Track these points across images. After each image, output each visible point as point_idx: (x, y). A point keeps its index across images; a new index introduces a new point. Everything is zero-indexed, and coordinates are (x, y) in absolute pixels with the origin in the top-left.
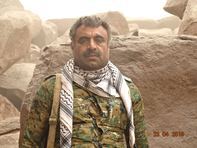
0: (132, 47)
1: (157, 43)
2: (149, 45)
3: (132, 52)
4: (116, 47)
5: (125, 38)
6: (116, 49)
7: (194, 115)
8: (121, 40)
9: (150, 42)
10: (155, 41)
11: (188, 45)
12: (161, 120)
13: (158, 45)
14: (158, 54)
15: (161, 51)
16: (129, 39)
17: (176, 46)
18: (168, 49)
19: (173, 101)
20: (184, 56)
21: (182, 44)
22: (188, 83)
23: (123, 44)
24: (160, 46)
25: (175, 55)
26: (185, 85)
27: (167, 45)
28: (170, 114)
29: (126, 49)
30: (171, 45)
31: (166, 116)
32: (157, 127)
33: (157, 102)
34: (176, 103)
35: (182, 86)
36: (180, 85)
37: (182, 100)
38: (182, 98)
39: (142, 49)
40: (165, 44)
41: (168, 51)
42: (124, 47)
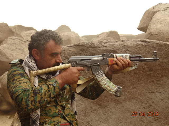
0: (110, 47)
1: (126, 44)
2: (121, 45)
3: (110, 50)
4: (100, 47)
5: (106, 42)
6: (100, 48)
7: (150, 90)
8: (104, 43)
9: (121, 44)
10: (125, 43)
11: (147, 45)
12: (128, 93)
13: (127, 46)
14: (127, 51)
15: (129, 49)
16: (108, 42)
17: (139, 46)
18: (133, 48)
19: (137, 81)
20: (144, 53)
21: (143, 45)
22: (146, 70)
23: (104, 46)
24: (128, 46)
25: (138, 52)
26: (144, 71)
27: (132, 45)
28: (135, 90)
29: (106, 49)
30: (135, 46)
31: (131, 91)
32: (126, 98)
33: (126, 82)
34: (138, 82)
35: (143, 71)
36: (141, 71)
37: (142, 80)
38: (142, 79)
39: (117, 48)
40: (131, 45)
41: (133, 50)
42: (105, 47)
